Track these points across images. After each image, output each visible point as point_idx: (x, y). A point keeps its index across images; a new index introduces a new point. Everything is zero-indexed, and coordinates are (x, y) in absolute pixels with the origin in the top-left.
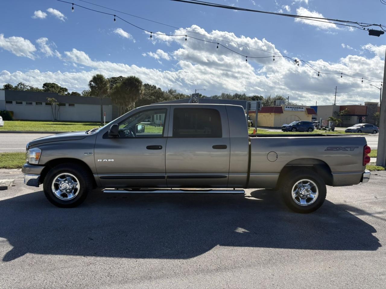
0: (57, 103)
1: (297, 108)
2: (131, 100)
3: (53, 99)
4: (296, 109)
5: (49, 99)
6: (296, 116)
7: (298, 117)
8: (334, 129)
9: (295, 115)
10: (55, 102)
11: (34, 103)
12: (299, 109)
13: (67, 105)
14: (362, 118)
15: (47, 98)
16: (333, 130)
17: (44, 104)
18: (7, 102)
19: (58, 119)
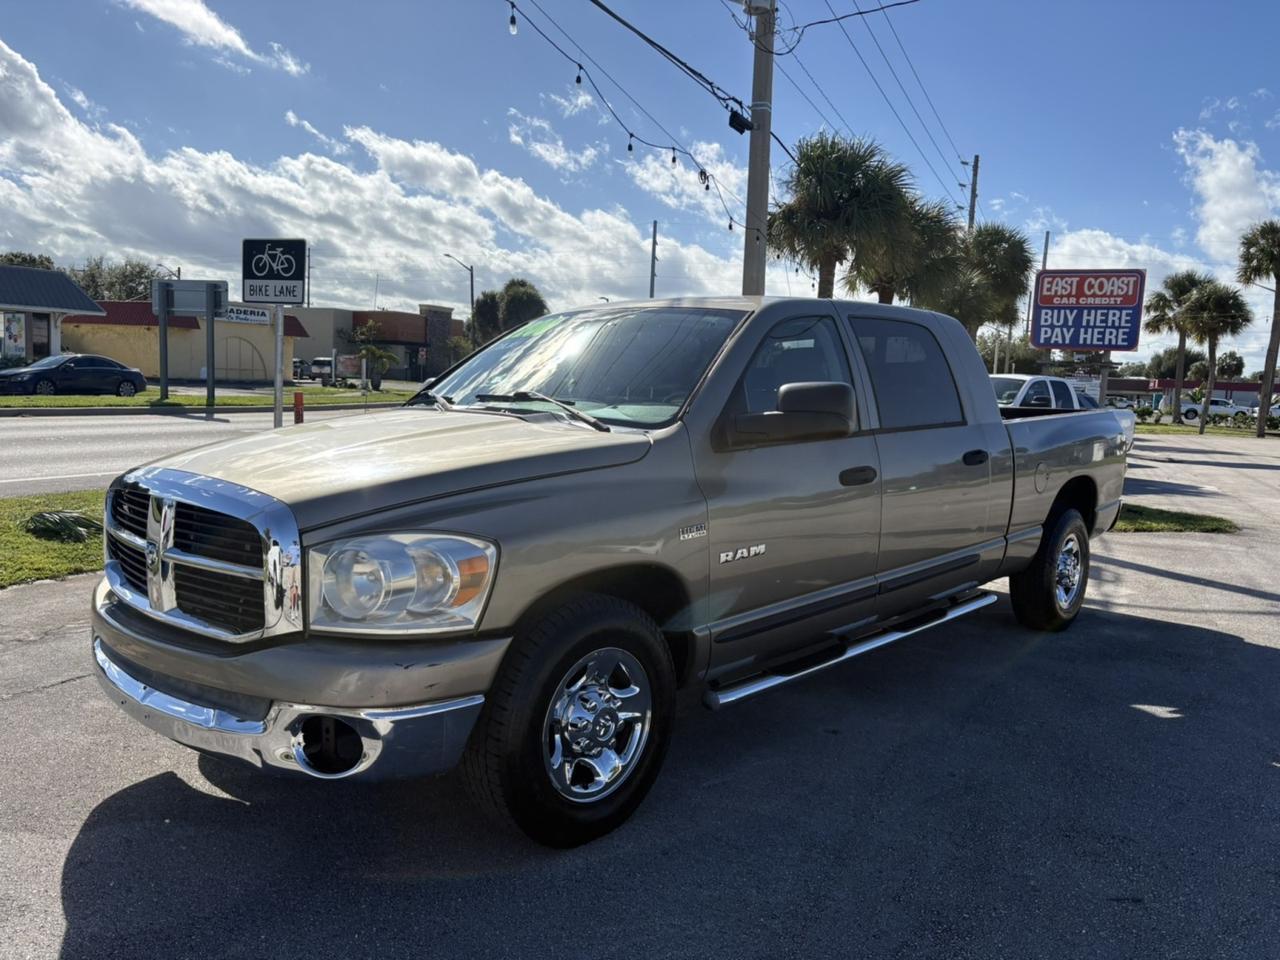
1: (245, 312)
4: (242, 316)
6: (243, 342)
7: (248, 342)
8: (379, 386)
9: (240, 338)
12: (253, 317)
14: (418, 352)
16: (376, 387)
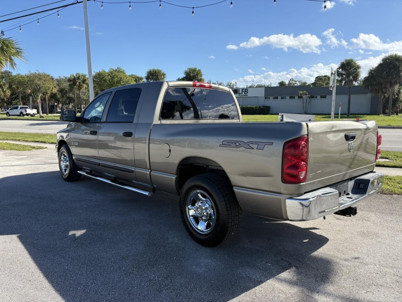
0: (308, 96)
2: (388, 86)
3: (304, 92)
5: (301, 92)
10: (306, 94)
11: (288, 98)
13: (319, 97)
15: (299, 91)
17: (296, 97)
18: (266, 98)
19: (309, 112)
